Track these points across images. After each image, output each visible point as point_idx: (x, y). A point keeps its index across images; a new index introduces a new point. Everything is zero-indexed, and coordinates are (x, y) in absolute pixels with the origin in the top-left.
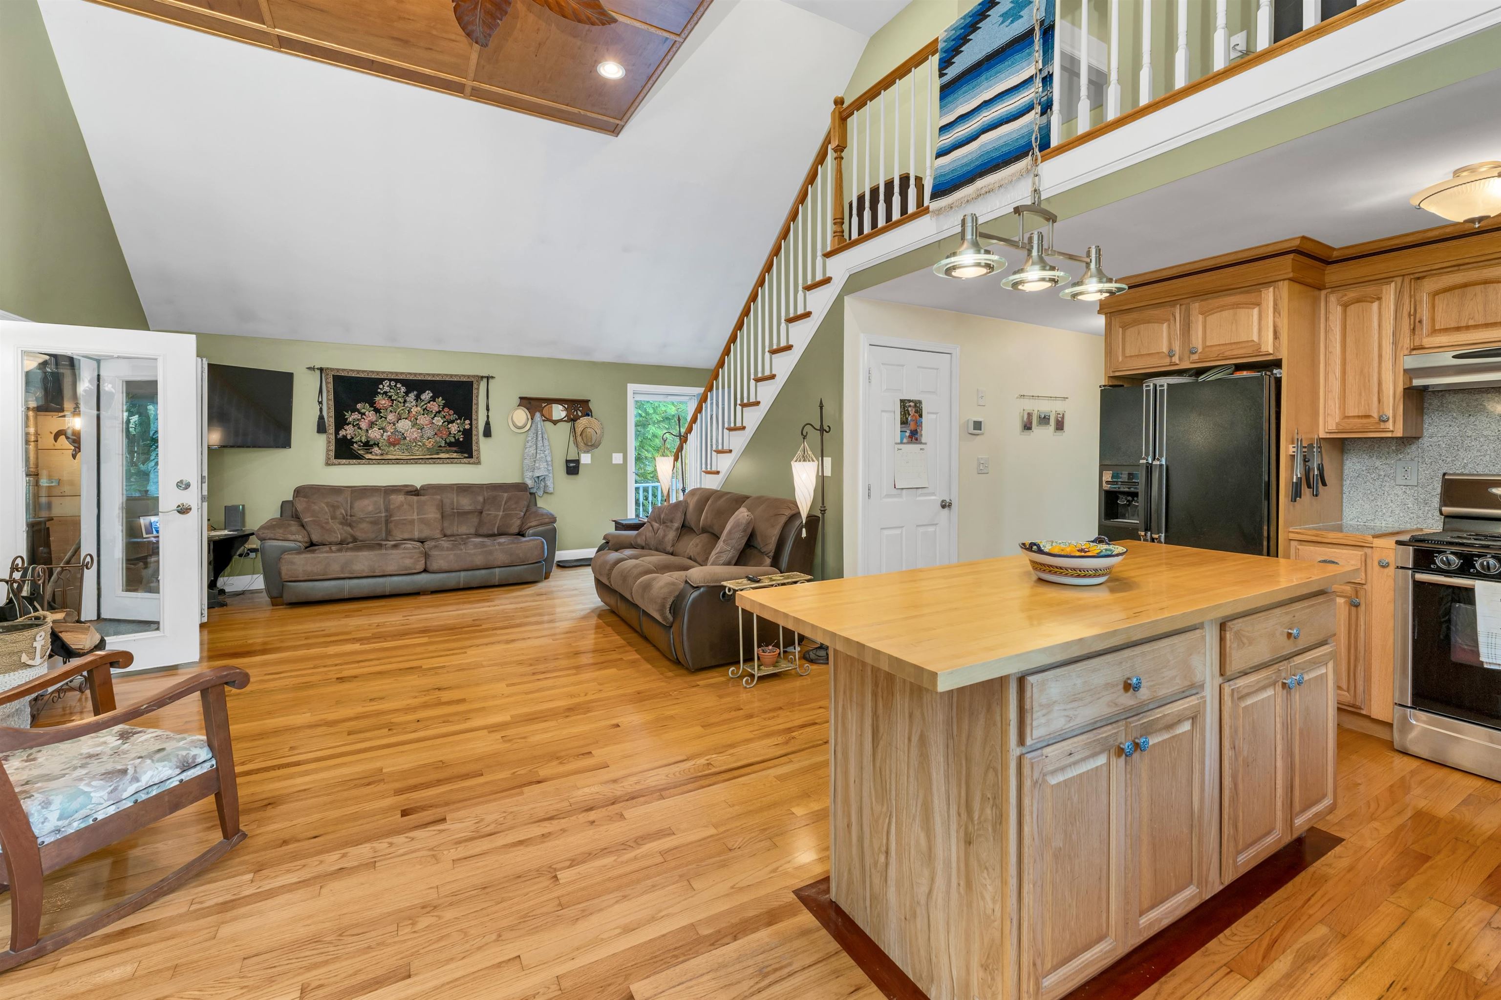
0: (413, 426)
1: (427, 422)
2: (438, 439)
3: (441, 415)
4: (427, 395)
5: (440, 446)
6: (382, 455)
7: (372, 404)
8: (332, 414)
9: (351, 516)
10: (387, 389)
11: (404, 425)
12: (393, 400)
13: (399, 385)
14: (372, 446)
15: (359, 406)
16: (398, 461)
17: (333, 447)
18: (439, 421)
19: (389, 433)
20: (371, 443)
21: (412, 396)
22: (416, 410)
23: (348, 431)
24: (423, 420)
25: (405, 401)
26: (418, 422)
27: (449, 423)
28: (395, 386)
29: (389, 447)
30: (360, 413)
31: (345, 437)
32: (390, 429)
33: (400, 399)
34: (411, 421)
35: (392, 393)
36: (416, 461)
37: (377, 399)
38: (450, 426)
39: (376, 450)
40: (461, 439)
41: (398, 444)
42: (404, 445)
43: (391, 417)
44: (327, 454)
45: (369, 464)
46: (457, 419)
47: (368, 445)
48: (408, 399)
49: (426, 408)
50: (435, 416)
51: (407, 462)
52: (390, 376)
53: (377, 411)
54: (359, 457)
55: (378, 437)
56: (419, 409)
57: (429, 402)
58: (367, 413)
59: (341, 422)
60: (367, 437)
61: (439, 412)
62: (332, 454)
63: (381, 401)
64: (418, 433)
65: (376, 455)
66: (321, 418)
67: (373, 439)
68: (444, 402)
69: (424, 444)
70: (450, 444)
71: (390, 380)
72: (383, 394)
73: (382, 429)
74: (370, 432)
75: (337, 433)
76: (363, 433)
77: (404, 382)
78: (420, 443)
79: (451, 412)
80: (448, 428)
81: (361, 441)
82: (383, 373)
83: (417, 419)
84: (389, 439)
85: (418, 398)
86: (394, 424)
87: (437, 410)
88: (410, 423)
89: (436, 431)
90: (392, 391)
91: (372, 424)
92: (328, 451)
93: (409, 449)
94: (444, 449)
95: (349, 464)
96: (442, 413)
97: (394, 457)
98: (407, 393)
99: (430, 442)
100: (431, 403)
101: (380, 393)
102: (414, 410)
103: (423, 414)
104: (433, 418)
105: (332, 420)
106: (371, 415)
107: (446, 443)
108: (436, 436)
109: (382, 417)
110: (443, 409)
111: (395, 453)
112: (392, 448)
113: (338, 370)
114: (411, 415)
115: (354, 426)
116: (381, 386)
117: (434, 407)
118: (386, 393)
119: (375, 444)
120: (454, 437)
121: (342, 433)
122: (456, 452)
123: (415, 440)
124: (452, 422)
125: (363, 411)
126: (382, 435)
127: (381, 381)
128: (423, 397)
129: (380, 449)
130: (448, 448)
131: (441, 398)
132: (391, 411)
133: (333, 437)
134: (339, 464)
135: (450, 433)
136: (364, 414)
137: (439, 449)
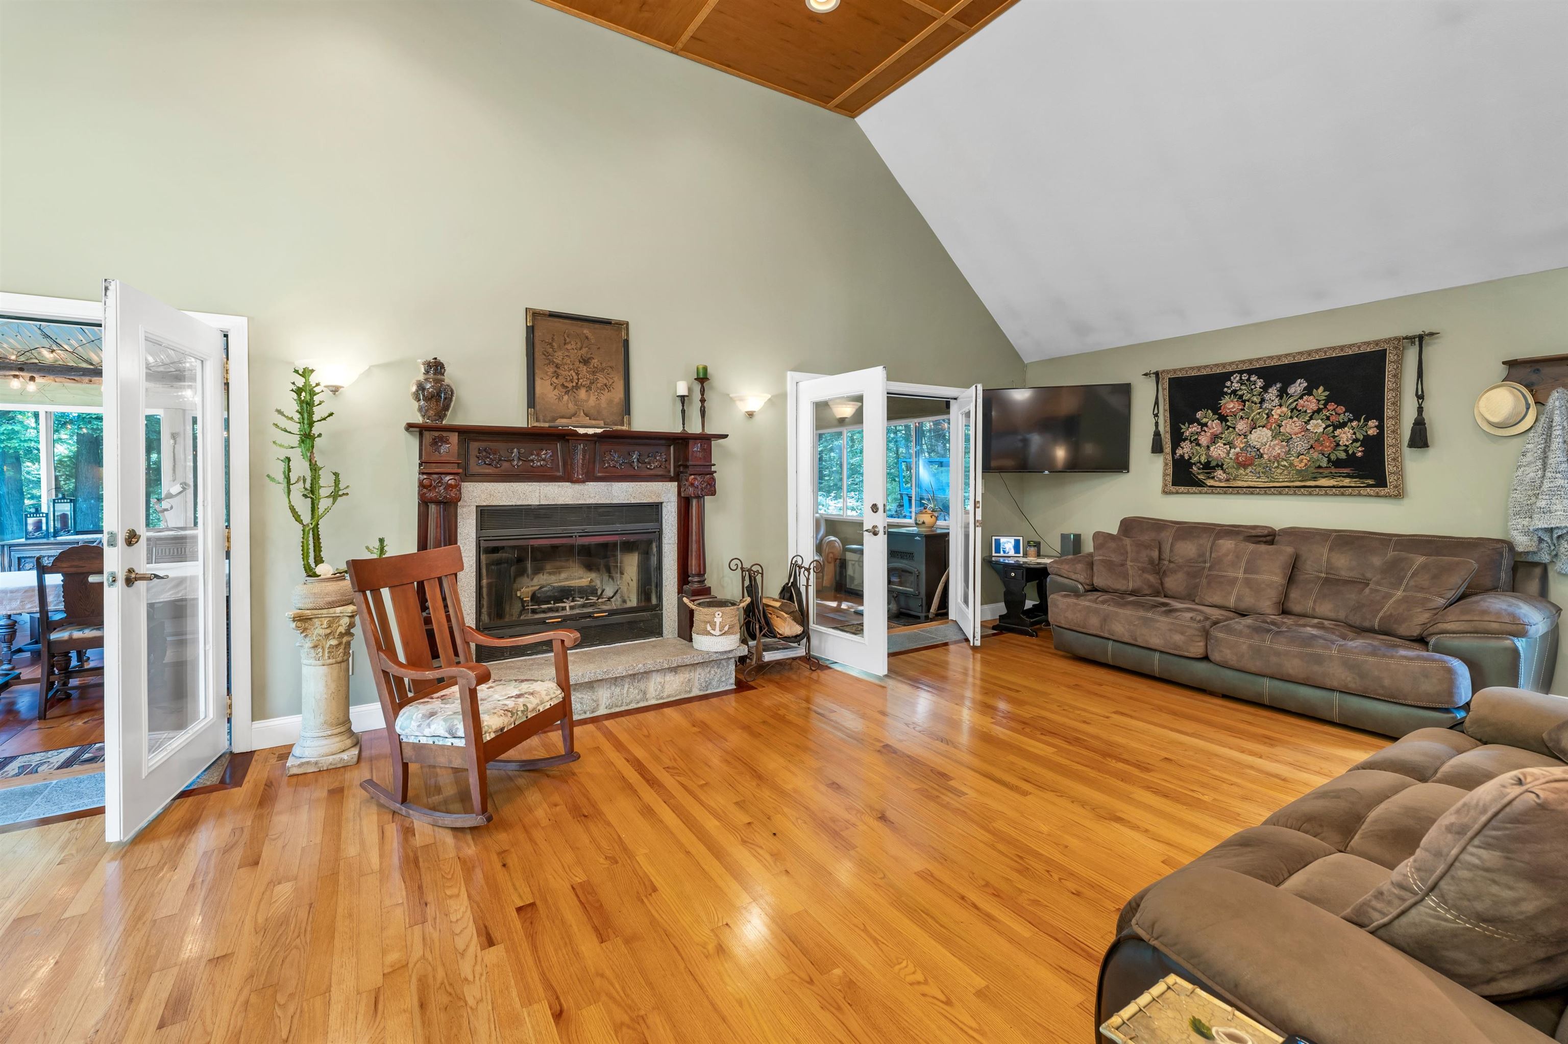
0: (1274, 437)
1: (1297, 430)
2: (1315, 455)
3: (1321, 415)
4: (1298, 387)
5: (1320, 467)
6: (1228, 480)
7: (1216, 410)
8: (1168, 429)
9: (1170, 561)
10: (1236, 386)
11: (1261, 437)
12: (1244, 401)
13: (1253, 378)
14: (1213, 468)
15: (1199, 415)
16: (1251, 490)
17: (1170, 471)
18: (1317, 426)
19: (1238, 450)
20: (1213, 464)
21: (1273, 391)
22: (1279, 411)
23: (1185, 449)
24: (1291, 427)
25: (1263, 401)
26: (1282, 430)
27: (1336, 427)
28: (1248, 380)
29: (1238, 469)
30: (1200, 424)
31: (1182, 456)
32: (1239, 443)
33: (1255, 399)
34: (1270, 429)
35: (1244, 391)
36: (1280, 491)
37: (1223, 402)
38: (1337, 433)
39: (1219, 473)
40: (1359, 454)
41: (1251, 465)
42: (1259, 465)
43: (1241, 426)
44: (1165, 480)
45: (1213, 493)
46: (1351, 421)
47: (1209, 467)
48: (1267, 396)
49: (1295, 408)
50: (1311, 418)
51: (1265, 491)
52: (1241, 367)
53: (1223, 419)
54: (1199, 484)
55: (1223, 455)
56: (1284, 409)
57: (1301, 398)
58: (1209, 424)
59: (1177, 438)
60: (1208, 456)
61: (1319, 411)
62: (1170, 479)
63: (1229, 405)
64: (1283, 447)
65: (1220, 481)
66: (1157, 434)
67: (1217, 459)
68: (1327, 393)
69: (1291, 464)
70: (1338, 463)
71: (1241, 372)
72: (1230, 394)
73: (1228, 443)
74: (1212, 449)
75: (1174, 452)
76: (1202, 451)
77: (1263, 372)
78: (1285, 463)
79: (1341, 409)
80: (1334, 437)
81: (1200, 462)
82: (1231, 364)
83: (1280, 426)
84: (1237, 458)
85: (1283, 393)
86: (1246, 436)
87: (1315, 408)
88: (1270, 433)
89: (1312, 442)
90: (1243, 387)
91: (1215, 438)
92: (1165, 475)
93: (1267, 471)
94: (1326, 472)
95: (1188, 493)
96: (1324, 412)
97: (1245, 484)
98: (1265, 389)
99: (1301, 461)
100: (1305, 398)
101: (1226, 393)
102: (1276, 412)
103: (1291, 417)
104: (1307, 423)
105: (1168, 436)
106: (1215, 426)
107: (1329, 461)
108: (1312, 451)
109: (1229, 427)
110: (1325, 405)
111: (1248, 478)
112: (1242, 471)
113: (1175, 371)
114: (1272, 420)
115: (1191, 442)
116: (1228, 384)
117: (1310, 403)
118: (1234, 392)
119: (1218, 466)
120: (1346, 451)
121: (1179, 452)
122: (1348, 476)
123: (1277, 458)
124: (1343, 425)
125: (1205, 420)
126: (1228, 453)
127: (1227, 376)
128: (1291, 390)
129: (1224, 472)
130: (1334, 470)
131: (1321, 389)
132: (1242, 418)
133: (1170, 458)
134: (1177, 493)
135: (1338, 445)
136: (1206, 425)
137: (1318, 471)
